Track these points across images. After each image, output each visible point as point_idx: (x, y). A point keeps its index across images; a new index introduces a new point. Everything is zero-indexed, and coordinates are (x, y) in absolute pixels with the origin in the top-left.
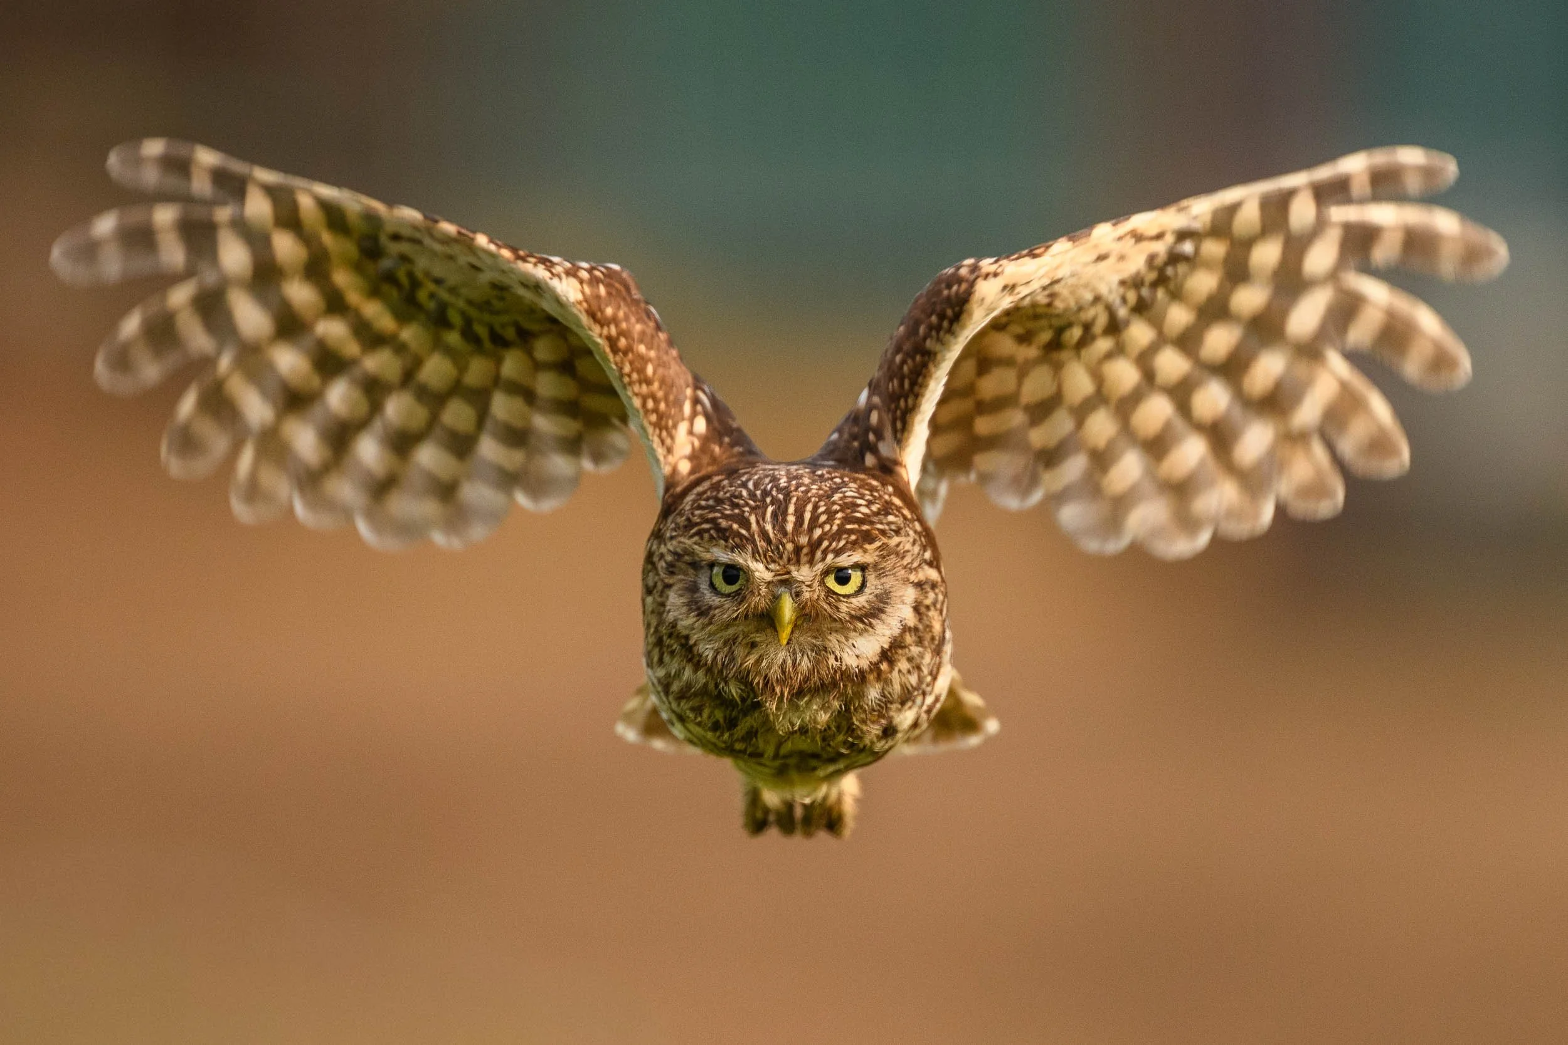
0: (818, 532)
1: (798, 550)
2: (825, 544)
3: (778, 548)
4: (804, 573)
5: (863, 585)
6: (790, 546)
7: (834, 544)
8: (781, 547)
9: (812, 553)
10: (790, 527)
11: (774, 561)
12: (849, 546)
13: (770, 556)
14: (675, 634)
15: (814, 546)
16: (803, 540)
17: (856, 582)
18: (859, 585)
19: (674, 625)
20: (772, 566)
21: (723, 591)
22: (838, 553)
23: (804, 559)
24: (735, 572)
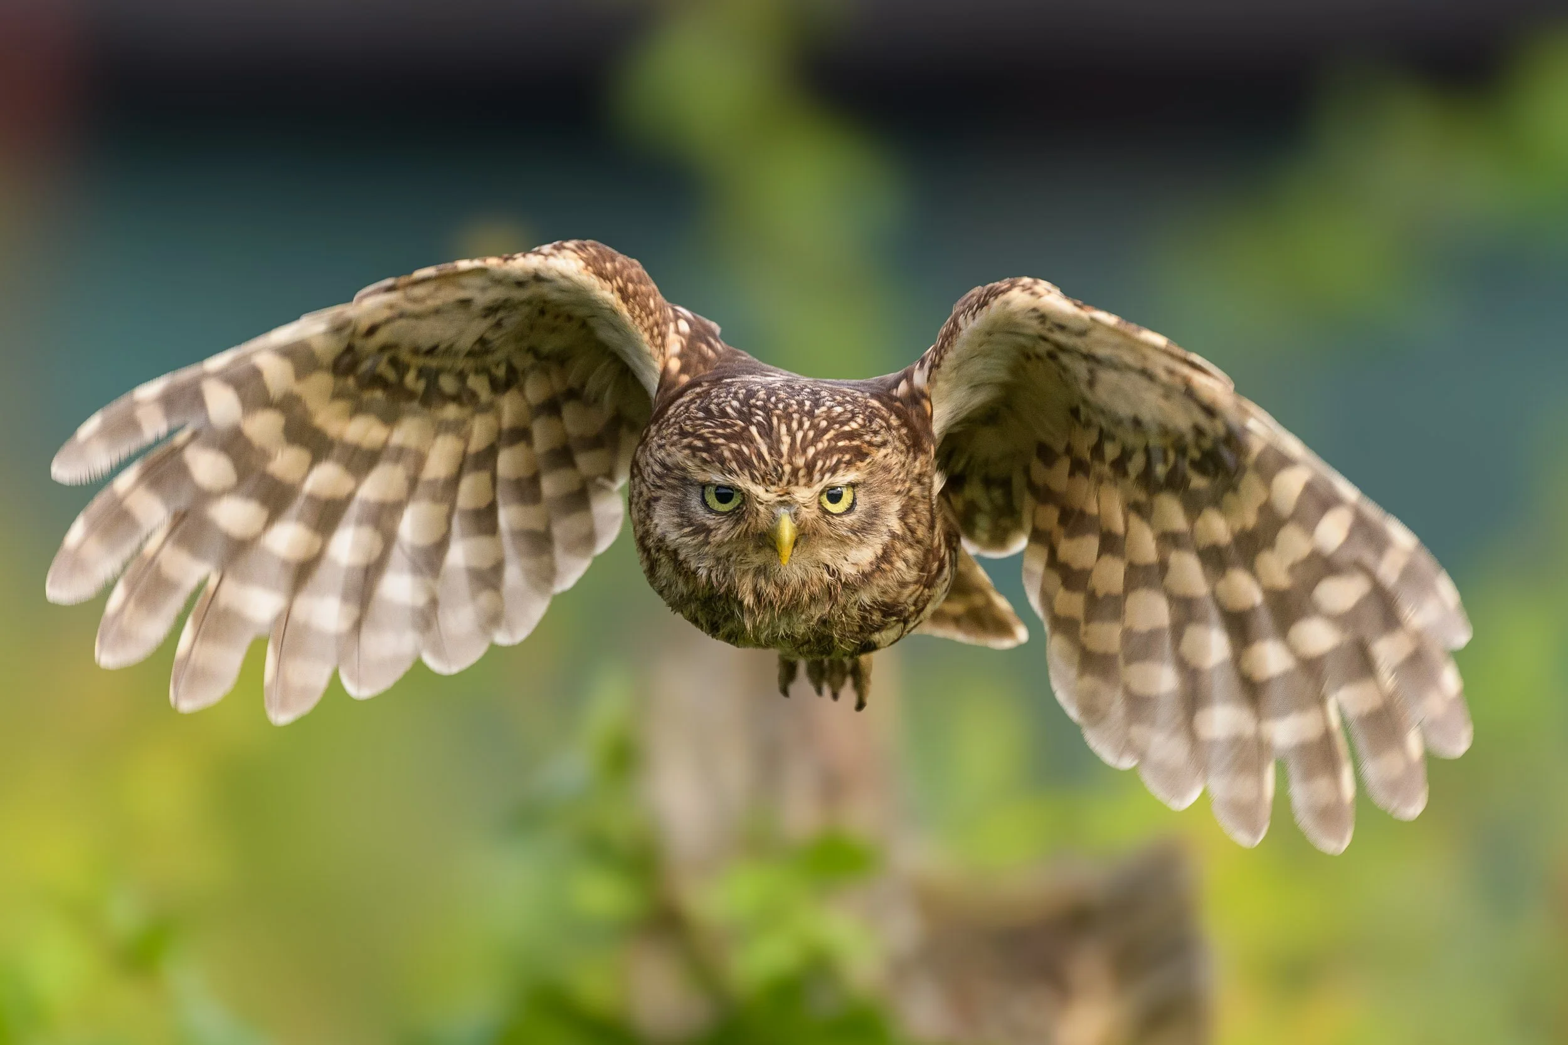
0: (811, 451)
1: (795, 472)
2: (820, 464)
3: (776, 470)
4: (803, 494)
5: (853, 504)
6: (788, 468)
7: (828, 462)
8: (779, 469)
9: (810, 474)
10: (785, 449)
11: (773, 484)
12: (843, 466)
13: (769, 479)
14: (664, 548)
15: (810, 467)
16: (800, 461)
17: (847, 499)
18: (851, 502)
19: (662, 540)
20: (773, 488)
21: (715, 508)
22: (834, 470)
23: (802, 481)
24: (730, 491)
